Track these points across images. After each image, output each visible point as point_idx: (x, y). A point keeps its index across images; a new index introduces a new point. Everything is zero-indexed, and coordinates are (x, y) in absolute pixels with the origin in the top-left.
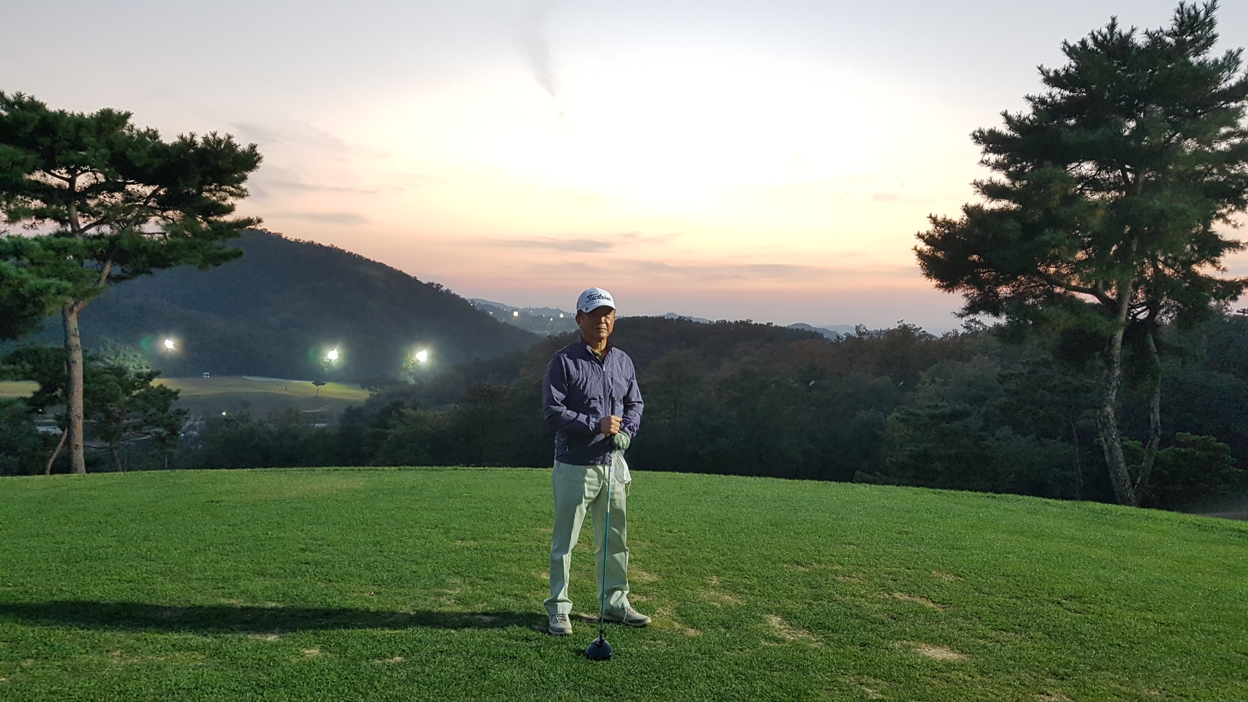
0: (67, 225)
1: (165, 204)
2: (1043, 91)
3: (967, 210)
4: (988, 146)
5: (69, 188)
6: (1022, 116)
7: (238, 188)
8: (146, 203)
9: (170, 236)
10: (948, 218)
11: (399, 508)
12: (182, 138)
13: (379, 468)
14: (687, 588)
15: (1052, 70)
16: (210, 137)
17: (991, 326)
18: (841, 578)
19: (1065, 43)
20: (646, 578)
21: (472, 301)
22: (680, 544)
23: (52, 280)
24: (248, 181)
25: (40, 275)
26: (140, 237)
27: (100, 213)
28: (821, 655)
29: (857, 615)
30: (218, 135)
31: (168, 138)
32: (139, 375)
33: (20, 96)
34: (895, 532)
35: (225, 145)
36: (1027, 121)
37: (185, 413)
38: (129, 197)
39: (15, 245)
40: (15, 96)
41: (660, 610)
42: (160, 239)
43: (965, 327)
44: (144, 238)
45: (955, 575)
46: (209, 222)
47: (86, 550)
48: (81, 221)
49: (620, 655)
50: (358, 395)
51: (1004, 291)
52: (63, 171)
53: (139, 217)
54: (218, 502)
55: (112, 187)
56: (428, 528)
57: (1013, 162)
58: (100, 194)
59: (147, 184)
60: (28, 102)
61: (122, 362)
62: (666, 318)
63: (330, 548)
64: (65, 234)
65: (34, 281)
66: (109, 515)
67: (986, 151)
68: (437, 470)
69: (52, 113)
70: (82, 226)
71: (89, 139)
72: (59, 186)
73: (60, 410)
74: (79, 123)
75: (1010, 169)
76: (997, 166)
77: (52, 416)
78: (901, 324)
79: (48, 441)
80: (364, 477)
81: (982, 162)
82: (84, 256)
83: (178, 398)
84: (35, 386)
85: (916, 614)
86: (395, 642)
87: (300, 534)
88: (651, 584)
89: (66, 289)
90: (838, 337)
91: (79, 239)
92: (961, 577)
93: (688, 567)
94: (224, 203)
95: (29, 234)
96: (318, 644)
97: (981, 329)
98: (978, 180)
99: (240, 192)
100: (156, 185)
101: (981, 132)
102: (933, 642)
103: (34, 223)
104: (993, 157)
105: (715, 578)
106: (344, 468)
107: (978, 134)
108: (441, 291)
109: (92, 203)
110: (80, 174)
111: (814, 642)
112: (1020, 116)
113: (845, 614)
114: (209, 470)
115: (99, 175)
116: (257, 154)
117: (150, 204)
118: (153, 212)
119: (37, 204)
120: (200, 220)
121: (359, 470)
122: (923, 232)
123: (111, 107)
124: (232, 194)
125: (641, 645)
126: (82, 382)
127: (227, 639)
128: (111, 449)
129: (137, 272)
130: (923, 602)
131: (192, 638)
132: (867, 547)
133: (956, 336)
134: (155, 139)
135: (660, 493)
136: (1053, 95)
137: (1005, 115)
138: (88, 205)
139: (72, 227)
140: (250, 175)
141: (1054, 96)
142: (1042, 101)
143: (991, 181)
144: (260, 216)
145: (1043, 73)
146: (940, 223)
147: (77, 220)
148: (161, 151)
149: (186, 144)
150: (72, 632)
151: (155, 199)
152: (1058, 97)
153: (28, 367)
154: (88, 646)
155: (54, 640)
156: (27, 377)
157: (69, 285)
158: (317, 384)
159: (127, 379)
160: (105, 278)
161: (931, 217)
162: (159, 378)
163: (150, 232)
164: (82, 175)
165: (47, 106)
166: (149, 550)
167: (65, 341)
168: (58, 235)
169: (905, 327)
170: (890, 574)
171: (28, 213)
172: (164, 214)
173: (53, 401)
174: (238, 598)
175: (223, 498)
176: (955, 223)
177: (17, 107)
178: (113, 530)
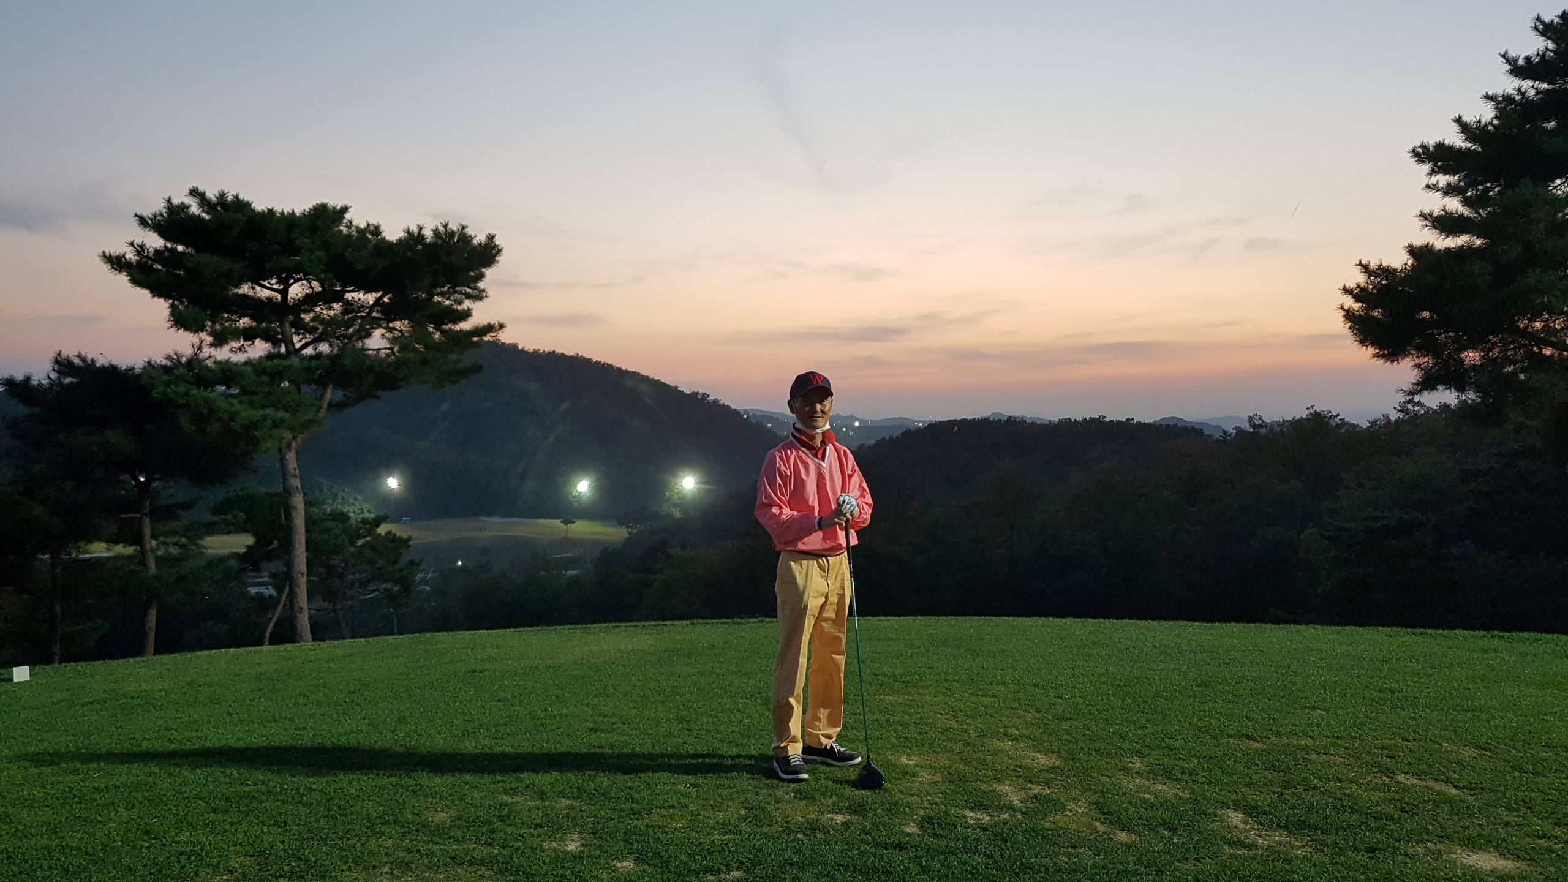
0: (280, 346)
1: (389, 313)
2: (1509, 85)
3: (1412, 250)
4: (1436, 165)
5: (281, 302)
6: (1483, 121)
7: (476, 288)
8: (369, 314)
9: (398, 352)
10: (1385, 264)
11: (702, 673)
12: (408, 232)
13: (668, 623)
14: (1102, 775)
15: (1522, 56)
16: (441, 229)
17: (1435, 408)
18: (1314, 757)
19: (1538, 19)
20: (1042, 761)
21: (746, 412)
22: (1078, 715)
23: (268, 411)
24: (485, 279)
25: (252, 405)
26: (365, 355)
27: (318, 329)
28: (1315, 865)
29: (1351, 808)
30: (450, 226)
31: (393, 233)
32: (364, 521)
33: (222, 195)
34: (1375, 691)
35: (459, 237)
36: (1490, 128)
37: (418, 564)
38: (349, 308)
39: (223, 371)
40: (218, 195)
41: (1071, 805)
42: (388, 355)
43: (1399, 411)
44: (369, 355)
45: (1476, 747)
46: (443, 332)
47: (333, 736)
48: (295, 339)
49: (1031, 869)
50: (614, 533)
51: (1471, 356)
52: (273, 281)
53: (362, 331)
54: (481, 672)
55: (328, 297)
56: (741, 698)
57: (1471, 183)
58: (316, 306)
59: (368, 291)
60: (233, 202)
61: (339, 506)
62: (992, 419)
63: (626, 727)
64: (279, 356)
65: (247, 414)
66: (354, 692)
67: (1433, 172)
68: (739, 624)
69: (259, 213)
70: (298, 346)
71: (303, 241)
72: (269, 299)
73: (278, 566)
74: (290, 221)
75: (1469, 194)
76: (1449, 191)
77: (267, 574)
78: (1312, 411)
79: (264, 604)
80: (650, 634)
81: (1428, 186)
82: (302, 380)
83: (409, 546)
84: (248, 540)
85: (1436, 805)
86: (730, 851)
87: (586, 709)
88: (1053, 769)
89: (282, 421)
90: (1225, 432)
91: (295, 361)
92: (1486, 750)
93: (1097, 745)
94: (459, 308)
95: (240, 358)
96: (631, 854)
97: (1422, 412)
98: (1426, 210)
99: (478, 293)
100: (379, 291)
101: (1423, 146)
102: (1472, 844)
103: (243, 345)
104: (1443, 180)
105: (1137, 760)
106: (624, 624)
107: (1420, 150)
108: (708, 402)
109: (307, 317)
110: (292, 284)
111: (1300, 848)
112: (1479, 122)
113: (1334, 807)
114: (465, 632)
115: (315, 283)
116: (496, 246)
117: (374, 314)
118: (377, 324)
119: (245, 322)
120: (431, 330)
121: (644, 626)
122: (1351, 284)
123: (325, 201)
124: (469, 296)
125: (1057, 855)
126: (304, 532)
127: (517, 849)
128: (335, 611)
129: (361, 397)
130: (1438, 787)
131: (474, 849)
132: (1340, 712)
133: (1389, 421)
134: (377, 236)
135: (1035, 647)
136: (1523, 90)
137: (1459, 121)
138: (303, 319)
139: (286, 346)
140: (489, 272)
141: (1525, 92)
142: (1508, 99)
143: (1444, 210)
144: (502, 321)
145: (1508, 62)
146: (1373, 272)
147: (292, 338)
148: (386, 248)
149: (414, 239)
150: (328, 842)
151: (379, 308)
152: (1532, 92)
153: (242, 516)
154: (350, 860)
155: (309, 853)
156: (240, 529)
157: (287, 416)
158: (566, 522)
159: (351, 525)
160: (325, 406)
161: (1360, 264)
162: (387, 523)
163: (376, 347)
164: (296, 285)
165: (253, 205)
166: (407, 735)
167: (284, 484)
168: (270, 357)
169: (1317, 415)
170: (1382, 748)
171: (237, 334)
172: (391, 325)
173: (269, 556)
174: (523, 794)
175: (486, 666)
176: (1395, 271)
177: (219, 209)
178: (361, 711)
